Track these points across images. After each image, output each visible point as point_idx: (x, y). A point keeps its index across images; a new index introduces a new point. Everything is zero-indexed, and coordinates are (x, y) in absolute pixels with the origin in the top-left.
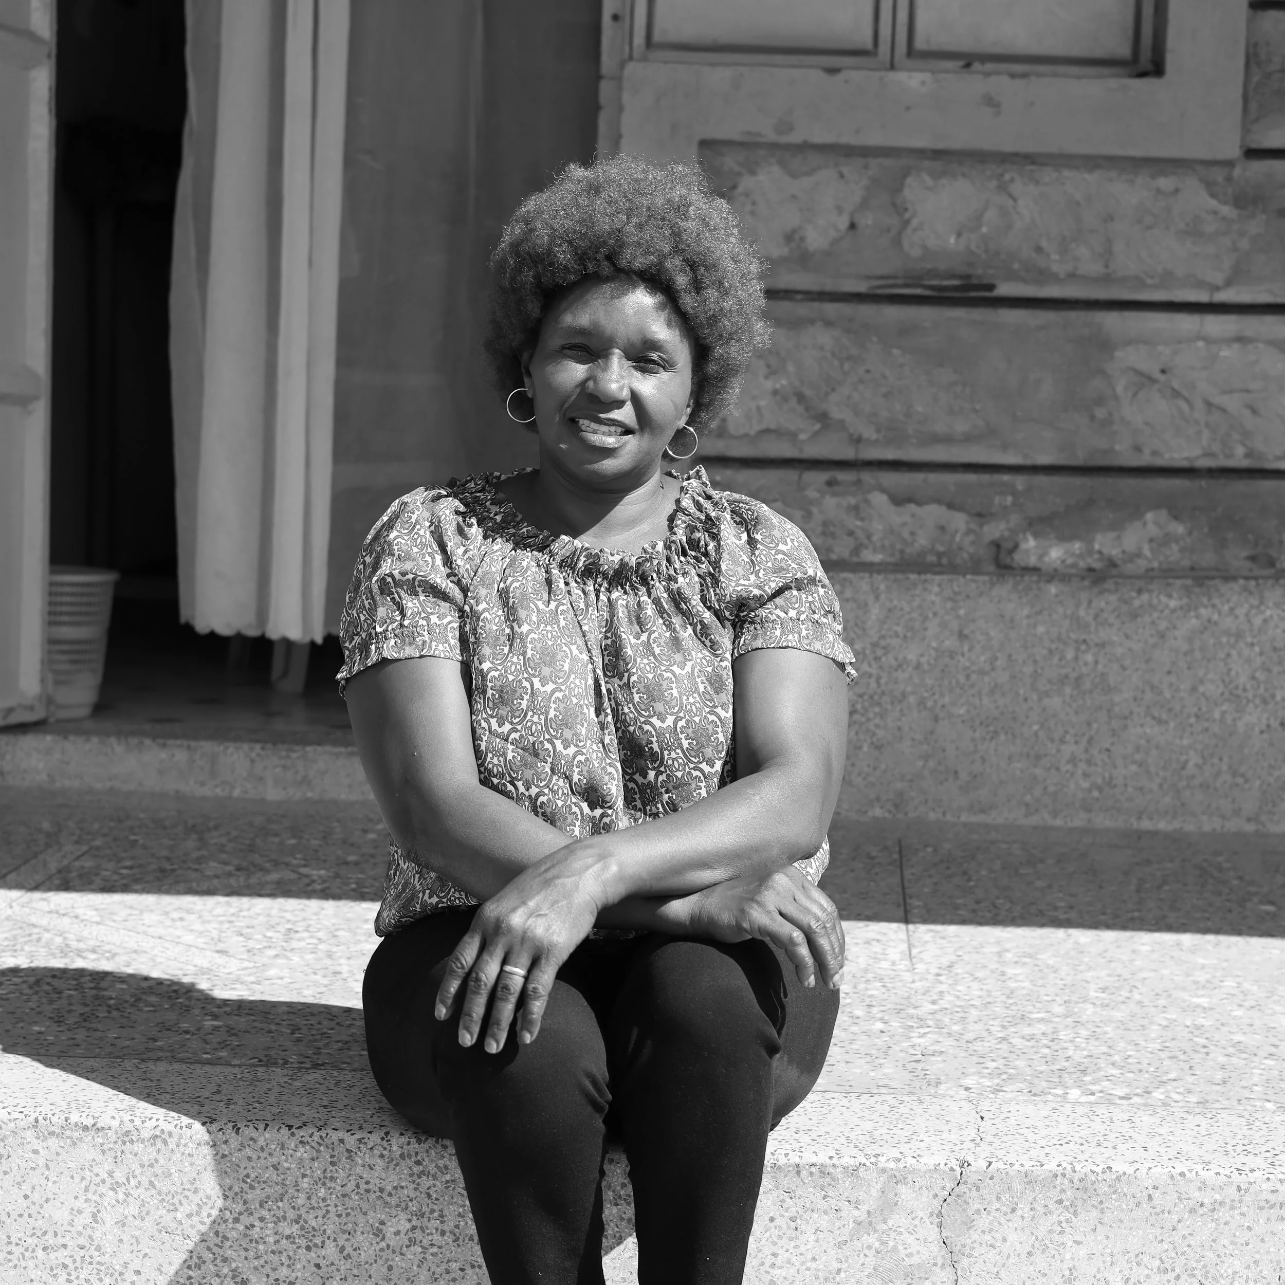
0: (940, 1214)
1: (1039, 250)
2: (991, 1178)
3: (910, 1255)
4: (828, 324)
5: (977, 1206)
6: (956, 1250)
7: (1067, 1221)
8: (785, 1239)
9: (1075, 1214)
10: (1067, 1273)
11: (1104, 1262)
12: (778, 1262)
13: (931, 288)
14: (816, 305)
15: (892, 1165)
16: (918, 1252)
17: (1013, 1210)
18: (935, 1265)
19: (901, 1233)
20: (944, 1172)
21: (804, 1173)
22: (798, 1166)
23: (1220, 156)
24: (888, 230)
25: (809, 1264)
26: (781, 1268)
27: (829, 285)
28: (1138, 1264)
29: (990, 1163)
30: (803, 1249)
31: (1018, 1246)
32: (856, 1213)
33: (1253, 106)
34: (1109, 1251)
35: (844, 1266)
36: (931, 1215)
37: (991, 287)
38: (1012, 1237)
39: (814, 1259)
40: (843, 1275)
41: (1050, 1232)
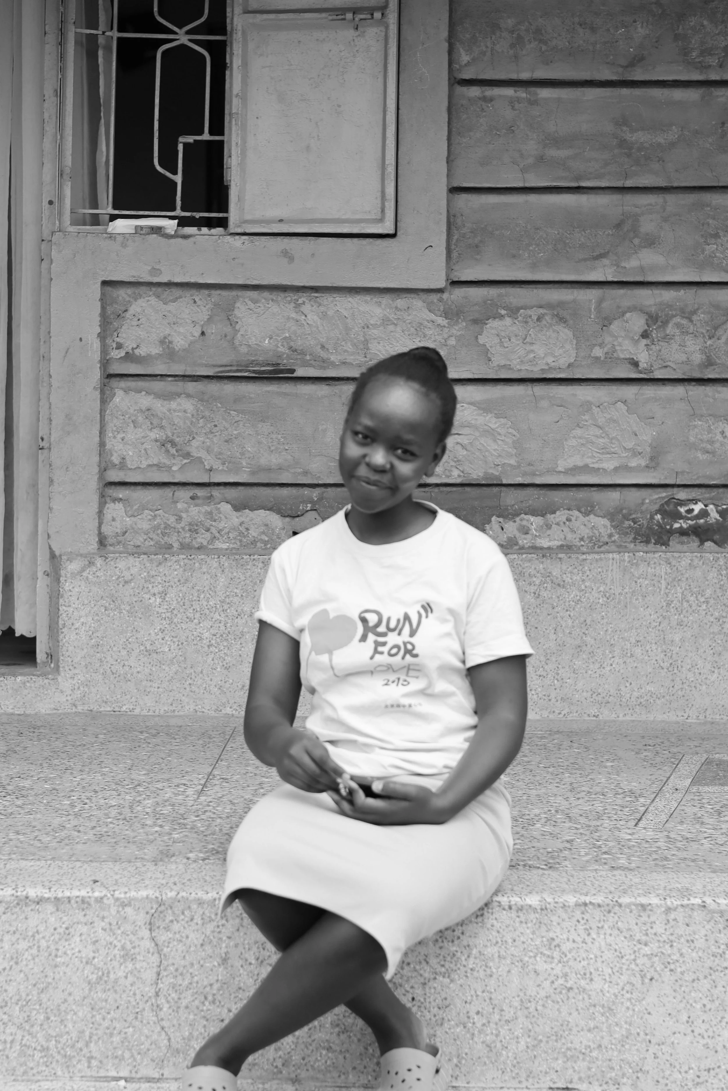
0: (150, 924)
1: (323, 347)
2: (179, 901)
3: (134, 947)
4: (189, 396)
5: (171, 918)
6: (160, 943)
7: (223, 925)
8: (63, 940)
9: (227, 921)
10: (224, 955)
11: (244, 948)
12: (60, 953)
13: (254, 372)
14: (180, 384)
15: (122, 896)
16: (139, 946)
17: (192, 920)
18: (149, 952)
19: (128, 935)
20: (152, 899)
21: (73, 901)
22: (69, 898)
23: (432, 286)
24: (226, 336)
25: (77, 954)
26: (61, 957)
27: (190, 371)
28: (264, 949)
29: (178, 893)
30: (73, 946)
31: (195, 941)
32: (103, 924)
33: (455, 255)
34: (246, 942)
35: (97, 955)
36: (145, 924)
37: (293, 371)
38: (192, 936)
39: (80, 952)
40: (96, 960)
41: (213, 932)
